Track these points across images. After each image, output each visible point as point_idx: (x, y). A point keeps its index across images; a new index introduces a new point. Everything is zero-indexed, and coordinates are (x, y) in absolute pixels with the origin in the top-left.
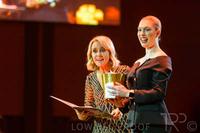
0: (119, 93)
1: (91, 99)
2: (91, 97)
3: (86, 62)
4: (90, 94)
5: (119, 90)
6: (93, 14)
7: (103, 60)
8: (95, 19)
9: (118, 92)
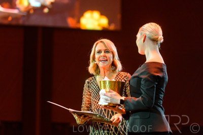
0: (111, 100)
1: (89, 104)
2: (88, 101)
3: (88, 65)
4: (88, 98)
5: (110, 97)
6: (98, 20)
7: (107, 60)
8: (99, 25)
9: (109, 99)
